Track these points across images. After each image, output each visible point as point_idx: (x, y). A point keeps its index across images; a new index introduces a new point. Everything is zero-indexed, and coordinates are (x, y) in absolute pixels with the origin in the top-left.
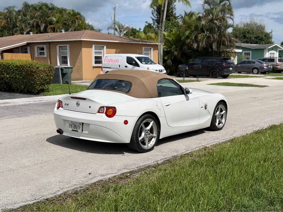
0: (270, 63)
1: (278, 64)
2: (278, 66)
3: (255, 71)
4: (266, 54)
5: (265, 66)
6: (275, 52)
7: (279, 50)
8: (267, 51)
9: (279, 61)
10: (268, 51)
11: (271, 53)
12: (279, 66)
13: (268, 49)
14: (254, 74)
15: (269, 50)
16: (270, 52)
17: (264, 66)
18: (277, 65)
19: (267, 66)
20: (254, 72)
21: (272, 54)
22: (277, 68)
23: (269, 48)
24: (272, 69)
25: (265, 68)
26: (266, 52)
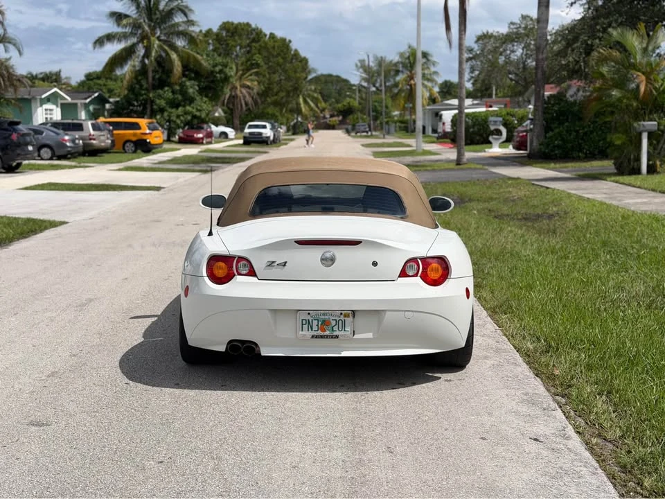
0: (77, 134)
1: (93, 135)
2: (93, 141)
3: (46, 152)
4: (36, 111)
5: (69, 140)
6: (53, 107)
7: (60, 102)
8: (39, 104)
9: (94, 130)
10: (41, 105)
11: (46, 110)
12: (94, 139)
13: (41, 99)
14: (42, 159)
15: (43, 102)
16: (46, 106)
17: (66, 141)
18: (91, 137)
19: (73, 141)
20: (41, 155)
21: (48, 112)
22: (91, 145)
23: (43, 96)
24: (81, 148)
25: (68, 144)
26: (37, 108)
